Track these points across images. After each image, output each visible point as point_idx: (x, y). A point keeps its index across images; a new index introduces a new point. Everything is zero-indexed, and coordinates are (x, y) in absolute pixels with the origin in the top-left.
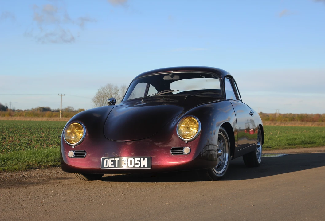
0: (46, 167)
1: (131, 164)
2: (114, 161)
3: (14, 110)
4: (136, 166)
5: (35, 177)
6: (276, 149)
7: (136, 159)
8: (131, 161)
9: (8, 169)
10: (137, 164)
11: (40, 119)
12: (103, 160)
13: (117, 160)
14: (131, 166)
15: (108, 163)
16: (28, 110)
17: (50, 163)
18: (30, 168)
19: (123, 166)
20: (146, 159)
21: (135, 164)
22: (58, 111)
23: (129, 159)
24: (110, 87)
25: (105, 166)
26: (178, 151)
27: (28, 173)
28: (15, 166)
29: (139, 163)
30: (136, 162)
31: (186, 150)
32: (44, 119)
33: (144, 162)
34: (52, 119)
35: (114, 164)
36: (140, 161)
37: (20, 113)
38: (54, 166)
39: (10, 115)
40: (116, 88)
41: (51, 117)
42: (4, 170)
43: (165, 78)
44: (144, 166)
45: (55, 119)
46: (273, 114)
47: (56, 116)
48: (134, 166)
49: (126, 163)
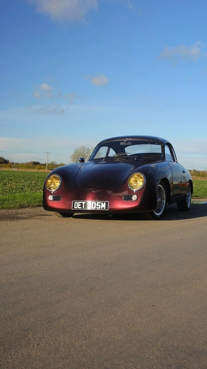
0: (33, 206)
1: (94, 206)
2: (82, 204)
3: (13, 163)
4: (97, 208)
5: (25, 213)
6: (203, 198)
7: (98, 203)
8: (94, 204)
9: (6, 207)
10: (98, 207)
11: (32, 170)
12: (74, 202)
13: (84, 203)
14: (94, 208)
15: (77, 205)
16: (23, 164)
17: (36, 204)
18: (22, 207)
19: (88, 207)
20: (105, 203)
21: (96, 207)
22: (45, 165)
23: (93, 203)
24: (83, 148)
25: (75, 207)
26: (128, 198)
27: (20, 211)
28: (11, 205)
29: (100, 206)
30: (97, 205)
31: (134, 197)
32: (35, 170)
33: (103, 205)
34: (40, 171)
35: (82, 206)
36: (100, 204)
37: (18, 166)
38: (39, 206)
39: (11, 167)
40: (88, 149)
41: (39, 169)
42: (3, 208)
43: (121, 144)
44: (103, 208)
45: (43, 171)
46: (203, 172)
47: (44, 168)
48: (96, 208)
49: (90, 205)
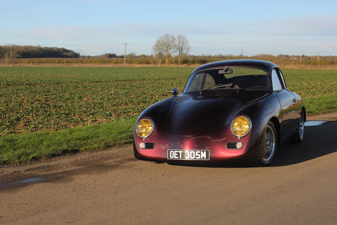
0: (120, 145)
1: (192, 156)
2: (179, 153)
3: (85, 57)
4: (197, 158)
5: (111, 158)
7: (197, 152)
8: (192, 153)
9: (89, 148)
10: (198, 156)
11: (107, 66)
12: (169, 151)
13: (181, 152)
14: (193, 158)
15: (173, 155)
16: (97, 57)
18: (108, 146)
19: (186, 157)
20: (205, 152)
21: (196, 156)
22: (122, 57)
23: (191, 152)
24: (167, 36)
25: (171, 157)
26: (232, 146)
27: (106, 153)
28: (95, 145)
29: (199, 155)
30: (197, 155)
31: (239, 145)
32: (111, 65)
33: (204, 155)
34: (117, 66)
35: (178, 155)
36: (200, 154)
37: (90, 59)
38: (126, 143)
39: (82, 62)
41: (117, 63)
42: (86, 149)
43: (220, 72)
44: (203, 158)
45: (121, 65)
46: (314, 57)
47: (121, 62)
48: (195, 158)
49: (188, 155)
